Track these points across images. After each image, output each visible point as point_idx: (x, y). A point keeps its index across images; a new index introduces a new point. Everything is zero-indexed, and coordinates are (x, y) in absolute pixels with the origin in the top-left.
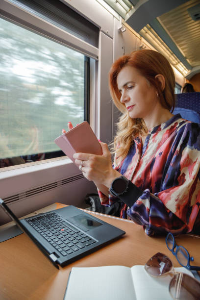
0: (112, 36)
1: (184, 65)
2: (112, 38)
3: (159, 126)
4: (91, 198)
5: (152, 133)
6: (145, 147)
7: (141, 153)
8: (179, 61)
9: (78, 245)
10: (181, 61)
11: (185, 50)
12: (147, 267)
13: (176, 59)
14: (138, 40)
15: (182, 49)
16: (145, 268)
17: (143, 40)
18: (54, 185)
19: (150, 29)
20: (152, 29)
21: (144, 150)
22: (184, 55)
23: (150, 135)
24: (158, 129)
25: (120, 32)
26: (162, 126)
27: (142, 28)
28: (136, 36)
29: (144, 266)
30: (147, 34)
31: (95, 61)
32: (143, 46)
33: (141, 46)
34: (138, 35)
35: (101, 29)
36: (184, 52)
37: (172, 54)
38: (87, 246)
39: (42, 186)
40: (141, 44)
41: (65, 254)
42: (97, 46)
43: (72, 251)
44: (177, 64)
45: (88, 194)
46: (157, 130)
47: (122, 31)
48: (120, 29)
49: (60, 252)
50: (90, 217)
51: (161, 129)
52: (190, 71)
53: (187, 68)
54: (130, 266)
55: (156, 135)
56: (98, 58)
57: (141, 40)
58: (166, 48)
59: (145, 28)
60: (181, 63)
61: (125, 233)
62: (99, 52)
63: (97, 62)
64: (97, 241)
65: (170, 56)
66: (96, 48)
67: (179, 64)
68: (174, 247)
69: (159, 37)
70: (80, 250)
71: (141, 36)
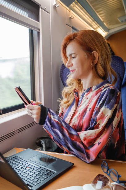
0: (49, 12)
1: (103, 28)
2: (49, 13)
3: (91, 88)
4: (41, 140)
5: (86, 92)
6: (80, 101)
7: (77, 105)
8: (99, 25)
9: (43, 177)
10: (100, 26)
11: (103, 18)
12: (93, 184)
13: (96, 24)
14: (68, 11)
15: (101, 17)
16: (92, 185)
17: (72, 11)
18: (12, 134)
19: (77, 3)
20: (79, 4)
21: (79, 103)
22: (102, 20)
23: (85, 93)
24: (91, 90)
25: (55, 7)
26: (93, 88)
27: (72, 3)
28: (67, 9)
29: (91, 184)
30: (75, 7)
31: (37, 32)
32: (72, 17)
33: (70, 16)
34: (68, 8)
35: (41, 7)
36: (103, 19)
37: (93, 21)
38: (49, 176)
39: (4, 135)
40: (70, 15)
41: (35, 184)
42: (38, 20)
43: (40, 181)
44: (97, 28)
45: (38, 138)
46: (89, 90)
47: (56, 6)
48: (55, 5)
49: (32, 183)
50: (46, 156)
51: (92, 90)
52: (107, 33)
53: (105, 30)
54: (82, 185)
55: (89, 93)
56: (39, 30)
57: (70, 11)
58: (89, 16)
59: (74, 3)
60: (100, 27)
61: (73, 164)
62: (40, 25)
63: (39, 33)
64: (56, 172)
65: (92, 23)
66: (38, 22)
67: (99, 28)
68: (108, 170)
69: (84, 9)
70: (45, 179)
71: (70, 9)
